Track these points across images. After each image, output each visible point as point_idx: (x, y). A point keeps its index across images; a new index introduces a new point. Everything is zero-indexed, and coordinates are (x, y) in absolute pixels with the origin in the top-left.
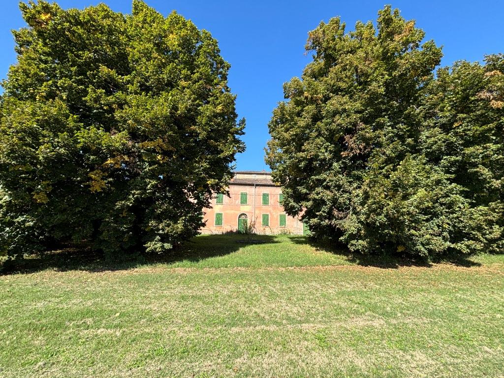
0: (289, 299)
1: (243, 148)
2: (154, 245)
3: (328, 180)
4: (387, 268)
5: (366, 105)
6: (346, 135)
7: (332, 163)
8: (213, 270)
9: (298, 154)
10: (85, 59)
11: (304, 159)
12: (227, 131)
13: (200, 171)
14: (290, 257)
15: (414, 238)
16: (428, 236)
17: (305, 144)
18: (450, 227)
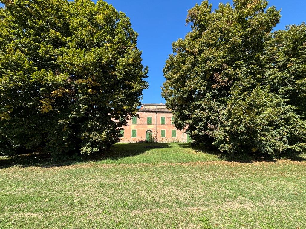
0: (178, 186)
1: (147, 86)
2: (86, 149)
3: (203, 104)
4: (246, 163)
5: (228, 53)
6: (215, 73)
7: (206, 93)
8: (126, 166)
9: (183, 88)
10: (40, 25)
11: (187, 91)
12: (136, 75)
13: (118, 100)
14: (179, 156)
15: (263, 143)
16: (274, 141)
17: (188, 82)
18: (288, 134)
